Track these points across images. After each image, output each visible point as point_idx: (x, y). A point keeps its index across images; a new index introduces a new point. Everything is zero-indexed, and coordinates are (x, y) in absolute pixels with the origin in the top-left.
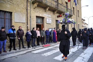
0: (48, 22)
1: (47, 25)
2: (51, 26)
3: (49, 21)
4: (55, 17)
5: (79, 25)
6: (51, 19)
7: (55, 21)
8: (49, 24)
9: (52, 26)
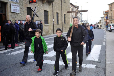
0: (14, 10)
1: (13, 15)
2: (18, 17)
3: (16, 9)
4: (26, 3)
5: (65, 15)
6: (19, 5)
7: (26, 9)
8: (15, 14)
9: (21, 17)
